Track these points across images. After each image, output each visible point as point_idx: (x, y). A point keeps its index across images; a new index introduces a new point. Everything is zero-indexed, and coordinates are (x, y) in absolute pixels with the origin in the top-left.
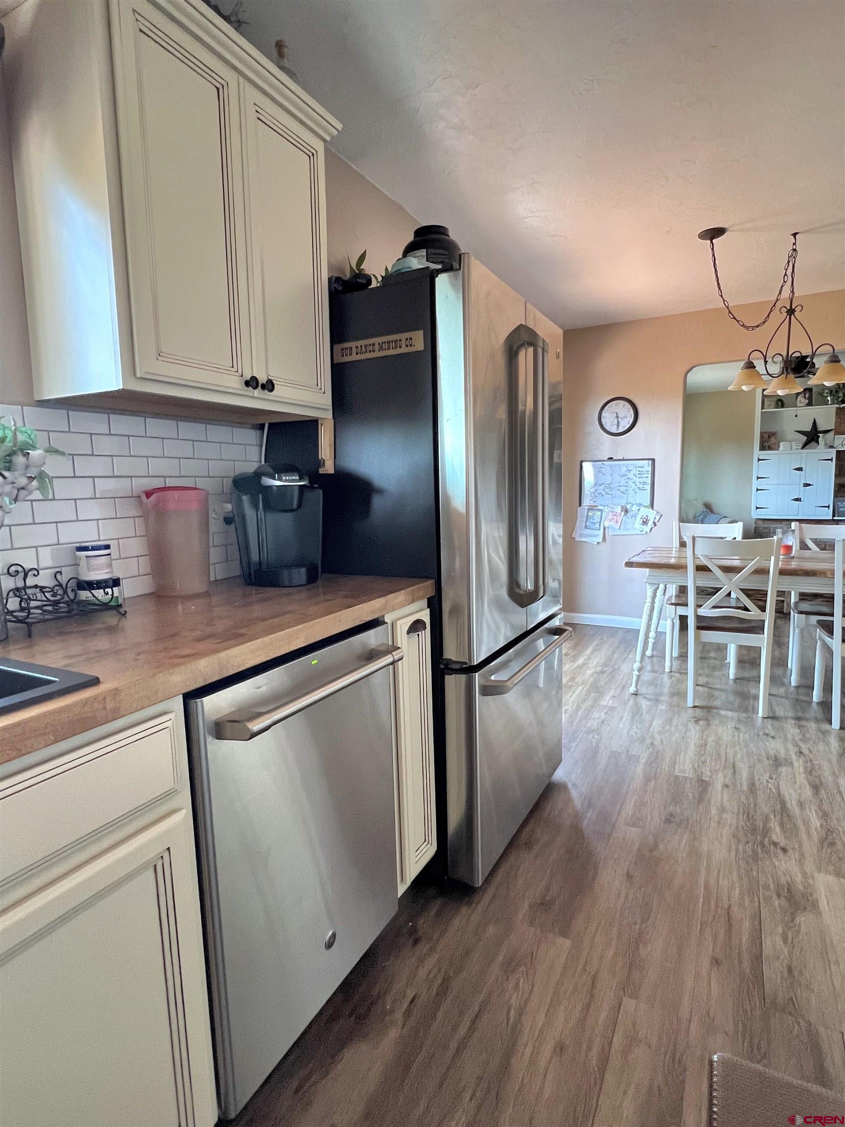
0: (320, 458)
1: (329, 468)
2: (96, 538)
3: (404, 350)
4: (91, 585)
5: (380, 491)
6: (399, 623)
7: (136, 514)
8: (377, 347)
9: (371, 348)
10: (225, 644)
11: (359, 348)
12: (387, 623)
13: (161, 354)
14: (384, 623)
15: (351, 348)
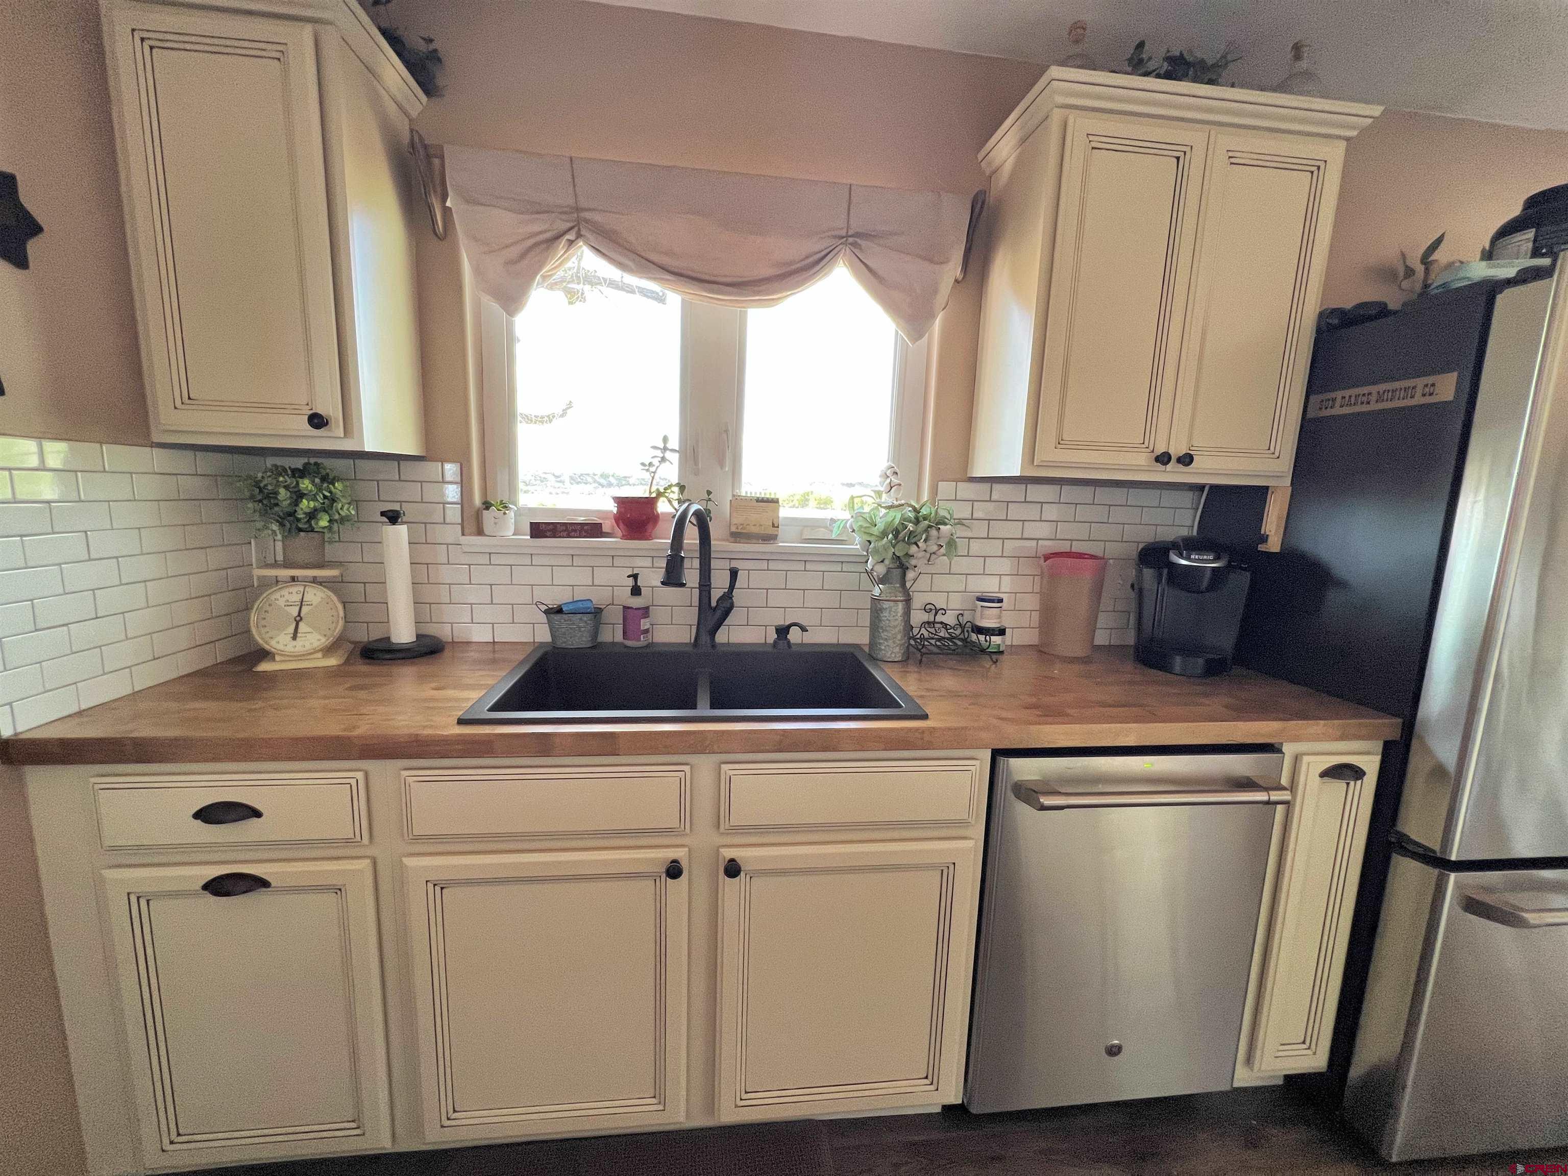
0: (1262, 532)
1: (1274, 545)
2: (997, 590)
3: (1418, 400)
4: (980, 630)
5: (1341, 584)
6: (1306, 759)
7: (1036, 573)
8: (1374, 398)
9: (1365, 399)
10: (1043, 719)
11: (1347, 398)
12: (1284, 753)
13: (1061, 442)
14: (1279, 751)
15: (1334, 400)
